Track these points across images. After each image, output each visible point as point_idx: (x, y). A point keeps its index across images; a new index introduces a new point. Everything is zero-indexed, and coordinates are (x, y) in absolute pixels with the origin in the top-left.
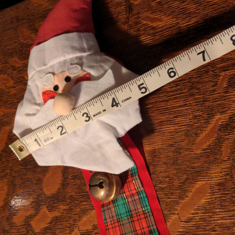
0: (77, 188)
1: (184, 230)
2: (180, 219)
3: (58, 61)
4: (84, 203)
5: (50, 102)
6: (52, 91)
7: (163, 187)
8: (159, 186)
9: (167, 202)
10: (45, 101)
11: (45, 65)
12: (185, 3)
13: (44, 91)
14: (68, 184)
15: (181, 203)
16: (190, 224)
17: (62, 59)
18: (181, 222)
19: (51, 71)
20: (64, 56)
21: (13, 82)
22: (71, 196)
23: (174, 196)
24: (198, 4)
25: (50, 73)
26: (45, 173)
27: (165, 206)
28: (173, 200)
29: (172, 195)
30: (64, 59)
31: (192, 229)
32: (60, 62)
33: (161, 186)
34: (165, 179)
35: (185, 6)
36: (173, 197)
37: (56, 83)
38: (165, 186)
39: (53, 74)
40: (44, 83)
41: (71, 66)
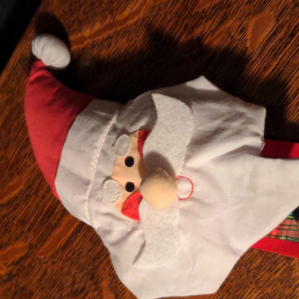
7: (258, 265)
8: (252, 267)
9: (278, 278)
11: (88, 182)
12: (113, 45)
15: (294, 265)
17: (97, 154)
23: (280, 263)
24: (127, 34)
27: (280, 284)
28: (282, 269)
29: (277, 265)
33: (254, 265)
34: (252, 253)
35: (115, 48)
36: (279, 266)
38: (259, 261)
39: (109, 178)
40: (111, 200)
41: (115, 147)
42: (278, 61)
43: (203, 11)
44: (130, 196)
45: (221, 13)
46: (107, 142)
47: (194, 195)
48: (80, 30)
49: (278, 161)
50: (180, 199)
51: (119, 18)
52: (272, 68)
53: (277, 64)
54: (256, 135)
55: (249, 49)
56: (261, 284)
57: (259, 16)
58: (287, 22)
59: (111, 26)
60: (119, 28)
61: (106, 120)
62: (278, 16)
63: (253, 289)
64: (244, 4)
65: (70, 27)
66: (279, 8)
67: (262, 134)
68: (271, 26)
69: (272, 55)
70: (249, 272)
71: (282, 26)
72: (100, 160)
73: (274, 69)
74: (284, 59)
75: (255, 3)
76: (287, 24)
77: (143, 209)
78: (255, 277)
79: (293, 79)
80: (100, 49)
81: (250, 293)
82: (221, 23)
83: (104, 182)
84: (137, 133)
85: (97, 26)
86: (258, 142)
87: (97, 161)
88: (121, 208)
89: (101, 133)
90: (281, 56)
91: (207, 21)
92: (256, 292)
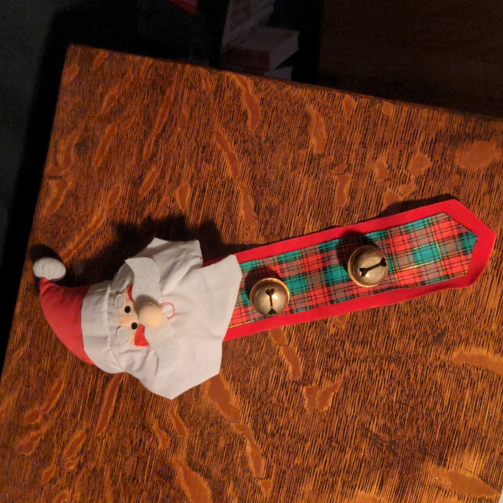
0: (216, 459)
1: (297, 345)
2: (285, 346)
4: (235, 458)
7: (249, 350)
8: (247, 354)
9: (265, 352)
12: (93, 246)
14: (208, 469)
15: (270, 337)
16: (293, 337)
18: (288, 345)
21: (67, 490)
22: (222, 471)
23: (261, 341)
24: (100, 235)
26: (185, 495)
27: (268, 355)
28: (265, 345)
29: (260, 343)
31: (299, 337)
33: (247, 351)
35: (95, 248)
36: (262, 343)
38: (249, 347)
39: (119, 327)
40: (125, 341)
41: (115, 305)
42: (202, 210)
43: (144, 199)
44: (137, 332)
45: (156, 196)
46: (109, 305)
47: (176, 312)
48: (65, 247)
49: (213, 266)
50: (168, 318)
51: (90, 226)
52: (201, 215)
53: (203, 212)
54: (197, 257)
55: (183, 210)
56: (257, 363)
57: (180, 187)
58: (197, 184)
59: (86, 234)
60: (93, 233)
61: (104, 292)
62: (191, 183)
63: (254, 369)
64: (167, 183)
65: (57, 247)
66: (189, 177)
67: (201, 255)
68: (189, 191)
69: (198, 208)
70: (246, 359)
71: (195, 188)
72: (109, 319)
73: (203, 216)
74: (206, 208)
75: (174, 180)
77: (148, 335)
78: (251, 359)
79: (216, 217)
80: (85, 253)
81: (253, 373)
82: (158, 201)
83: (117, 331)
84: (126, 290)
85: (77, 238)
86: (199, 261)
87: (107, 321)
88: (134, 343)
89: (103, 301)
90: (203, 206)
91: (149, 204)
92: (256, 370)
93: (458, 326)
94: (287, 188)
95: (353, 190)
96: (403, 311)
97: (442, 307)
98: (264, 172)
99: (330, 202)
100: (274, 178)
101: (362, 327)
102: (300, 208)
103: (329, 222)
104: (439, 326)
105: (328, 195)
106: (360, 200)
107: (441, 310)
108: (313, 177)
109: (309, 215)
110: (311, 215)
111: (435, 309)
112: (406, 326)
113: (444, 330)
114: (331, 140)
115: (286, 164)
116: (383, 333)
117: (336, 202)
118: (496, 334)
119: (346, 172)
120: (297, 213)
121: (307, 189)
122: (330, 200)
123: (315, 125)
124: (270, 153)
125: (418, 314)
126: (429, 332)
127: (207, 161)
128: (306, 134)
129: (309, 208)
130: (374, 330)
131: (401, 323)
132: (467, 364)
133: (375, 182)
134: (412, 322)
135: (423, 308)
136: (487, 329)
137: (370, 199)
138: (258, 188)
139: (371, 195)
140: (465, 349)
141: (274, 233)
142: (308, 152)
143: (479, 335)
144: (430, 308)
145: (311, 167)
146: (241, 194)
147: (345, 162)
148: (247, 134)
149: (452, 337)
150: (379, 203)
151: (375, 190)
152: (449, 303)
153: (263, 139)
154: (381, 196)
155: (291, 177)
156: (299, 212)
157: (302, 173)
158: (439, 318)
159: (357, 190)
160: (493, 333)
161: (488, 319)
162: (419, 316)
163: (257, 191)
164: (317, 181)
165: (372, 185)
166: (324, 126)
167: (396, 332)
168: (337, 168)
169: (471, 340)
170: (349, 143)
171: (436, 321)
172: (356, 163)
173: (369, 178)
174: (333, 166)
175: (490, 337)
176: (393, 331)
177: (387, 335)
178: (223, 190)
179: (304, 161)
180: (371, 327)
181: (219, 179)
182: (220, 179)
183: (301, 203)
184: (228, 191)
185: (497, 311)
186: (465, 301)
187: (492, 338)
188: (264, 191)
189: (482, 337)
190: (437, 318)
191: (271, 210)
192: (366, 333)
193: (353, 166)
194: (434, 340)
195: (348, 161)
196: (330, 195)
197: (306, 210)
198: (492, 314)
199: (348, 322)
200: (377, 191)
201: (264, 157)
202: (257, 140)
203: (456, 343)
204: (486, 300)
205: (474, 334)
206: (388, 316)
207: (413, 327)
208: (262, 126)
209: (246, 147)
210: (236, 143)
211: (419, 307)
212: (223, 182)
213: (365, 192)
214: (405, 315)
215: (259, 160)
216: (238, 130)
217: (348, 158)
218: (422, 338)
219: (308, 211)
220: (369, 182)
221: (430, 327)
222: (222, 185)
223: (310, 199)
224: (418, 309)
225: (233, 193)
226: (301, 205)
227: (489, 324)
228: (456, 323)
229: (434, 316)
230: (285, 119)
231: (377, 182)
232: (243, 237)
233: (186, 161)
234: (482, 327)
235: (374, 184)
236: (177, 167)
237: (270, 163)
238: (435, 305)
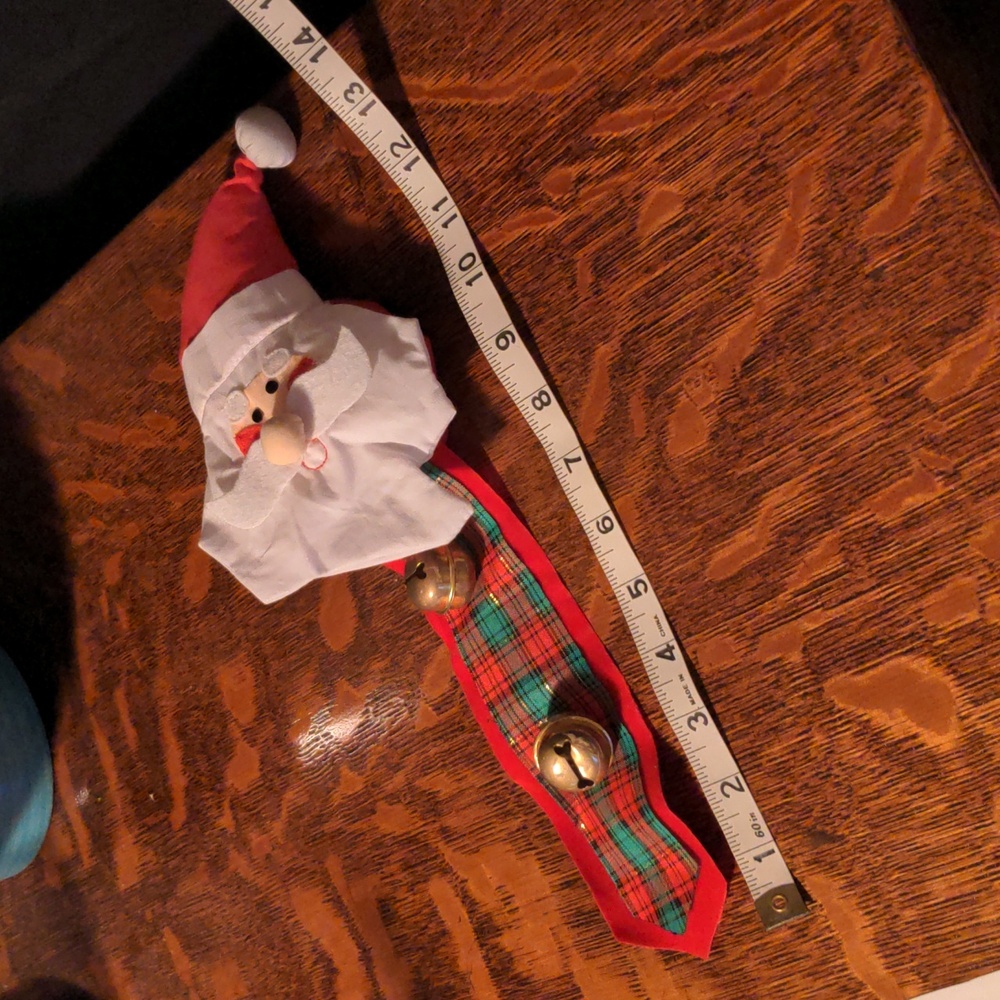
0: (391, 612)
2: (605, 595)
3: (240, 359)
5: (255, 447)
6: (253, 426)
7: (552, 541)
10: (245, 450)
11: (218, 378)
12: (458, 124)
13: (237, 431)
14: (371, 610)
17: (245, 350)
19: (235, 385)
20: (248, 343)
22: (387, 632)
23: (578, 550)
24: (484, 118)
25: (233, 390)
26: (317, 604)
30: (251, 347)
32: (245, 360)
35: (460, 131)
36: (577, 554)
37: (254, 405)
38: (554, 537)
39: (241, 388)
40: (230, 417)
41: (268, 357)
43: (597, 140)
45: (618, 157)
47: (321, 470)
48: (420, 76)
50: (303, 465)
51: (482, 85)
55: (639, 229)
57: (666, 187)
58: (697, 215)
59: (462, 92)
60: (475, 102)
62: (690, 202)
64: (653, 158)
65: (404, 60)
66: (695, 189)
69: (663, 255)
71: (688, 219)
73: (659, 277)
74: (675, 269)
75: (667, 164)
76: (698, 219)
77: (255, 449)
79: (678, 303)
80: (439, 120)
82: (615, 171)
84: (300, 357)
85: (445, 82)
90: (673, 262)
91: (597, 158)
93: (861, 854)
94: (824, 390)
95: (919, 515)
96: (808, 751)
97: (867, 809)
98: (816, 322)
99: (867, 491)
100: (823, 348)
101: (731, 699)
102: (813, 443)
103: (835, 515)
104: (836, 824)
105: (875, 477)
106: (916, 541)
107: (861, 811)
108: (881, 421)
109: (816, 469)
110: (820, 472)
111: (856, 800)
112: (792, 771)
113: (839, 836)
114: (971, 399)
115: (862, 350)
116: (751, 742)
117: (876, 500)
118: (900, 925)
119: (940, 477)
120: (803, 445)
121: (854, 427)
122: (869, 487)
123: (972, 345)
124: (856, 304)
125: (823, 778)
126: (814, 814)
127: (746, 195)
128: (942, 344)
129: (827, 460)
130: (744, 722)
131: (788, 760)
132: (821, 906)
133: (966, 545)
134: (806, 776)
135: (840, 779)
136: (896, 905)
137: (930, 558)
138: (782, 335)
139: (939, 554)
140: (841, 888)
141: (739, 430)
142: (918, 375)
143: (876, 897)
144: (851, 790)
145: (896, 402)
146: (748, 316)
147: (956, 461)
148: (852, 229)
149: (839, 857)
150: (938, 580)
151: (952, 555)
152: (881, 818)
153: (868, 269)
154: (951, 574)
155: (849, 380)
156: (806, 447)
157: (872, 396)
158: (848, 817)
159: (927, 521)
160: (898, 919)
161: (911, 896)
162: (823, 781)
163: (777, 339)
164: (881, 434)
165: (957, 542)
166: (985, 366)
167: (771, 761)
168: (932, 453)
169: (859, 890)
170: (993, 439)
171: (839, 815)
172: (970, 481)
173: (963, 529)
174: (932, 443)
175: (887, 917)
176: (767, 755)
177: (754, 750)
178: (726, 273)
179: (896, 380)
180: (744, 714)
181: (736, 248)
182: (740, 250)
183: (823, 438)
184: (732, 284)
185: (936, 904)
186: (906, 842)
187: (890, 921)
188: (787, 352)
189: (878, 903)
190: (844, 813)
191: (768, 392)
192: (730, 713)
193: (961, 482)
194: (809, 831)
195: (962, 463)
196: (878, 479)
197: (821, 456)
198: (924, 899)
199: (720, 672)
200: (953, 559)
201: (840, 298)
202: (858, 259)
203: (836, 868)
204: (937, 875)
205: (871, 889)
206: (781, 731)
207: (799, 784)
208: (888, 245)
209: (829, 248)
210: (820, 220)
211: (836, 771)
212: (739, 260)
213: (934, 538)
214: (806, 758)
215: (828, 293)
216: (845, 204)
217: (967, 460)
218: (797, 809)
219: (821, 463)
220: (957, 532)
221: (824, 811)
222: (734, 264)
223: (844, 447)
224: (833, 772)
225: (738, 296)
226: (819, 440)
227: (906, 904)
228: (863, 849)
229: (844, 806)
230: (938, 279)
231: (969, 547)
232: (688, 382)
233: (714, 156)
234: (892, 895)
235: (961, 544)
236: (691, 150)
237: (839, 319)
238: (862, 796)
